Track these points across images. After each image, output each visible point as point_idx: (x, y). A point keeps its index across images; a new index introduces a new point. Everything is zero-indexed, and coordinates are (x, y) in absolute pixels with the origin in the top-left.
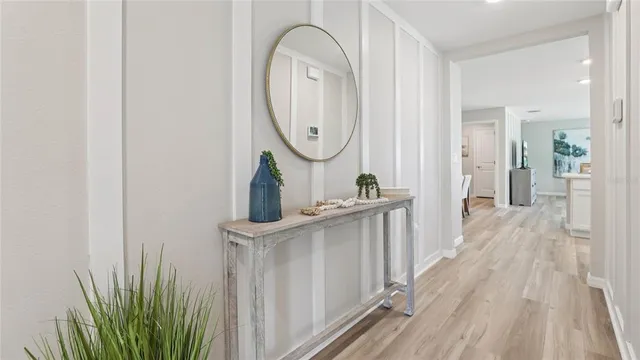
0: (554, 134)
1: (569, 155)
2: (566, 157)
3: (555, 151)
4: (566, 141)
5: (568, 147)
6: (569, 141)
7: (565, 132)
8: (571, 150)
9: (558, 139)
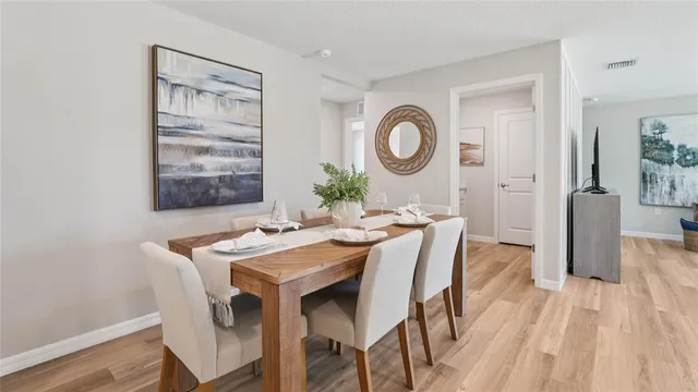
0: (641, 125)
1: (671, 163)
2: (666, 167)
3: (644, 157)
4: (665, 137)
5: (670, 148)
6: (672, 137)
7: (664, 121)
8: (675, 154)
9: (649, 133)
